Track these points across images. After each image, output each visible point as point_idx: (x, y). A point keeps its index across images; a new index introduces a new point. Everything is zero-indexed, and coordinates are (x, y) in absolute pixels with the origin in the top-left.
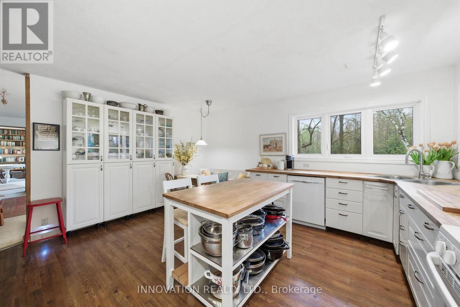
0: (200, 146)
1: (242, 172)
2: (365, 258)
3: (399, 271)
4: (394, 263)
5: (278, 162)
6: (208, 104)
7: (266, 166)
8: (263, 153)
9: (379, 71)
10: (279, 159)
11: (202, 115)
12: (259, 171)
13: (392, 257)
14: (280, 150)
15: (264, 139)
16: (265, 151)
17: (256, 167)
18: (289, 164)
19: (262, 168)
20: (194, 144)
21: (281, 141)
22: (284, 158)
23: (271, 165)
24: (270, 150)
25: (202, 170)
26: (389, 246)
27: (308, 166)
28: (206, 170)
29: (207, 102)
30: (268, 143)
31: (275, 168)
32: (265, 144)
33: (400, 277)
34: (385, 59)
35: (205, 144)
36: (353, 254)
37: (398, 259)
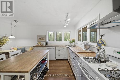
0: (11, 38)
1: (31, 47)
2: (64, 64)
3: (69, 65)
4: (68, 63)
5: (43, 43)
6: (15, 22)
7: (40, 45)
8: (38, 41)
9: (66, 24)
10: (44, 42)
11: (12, 26)
12: (37, 46)
13: (68, 62)
14: (44, 40)
15: (39, 37)
16: (39, 40)
17: (36, 45)
18: (46, 44)
19: (38, 45)
20: (8, 37)
21: (44, 37)
22: (45, 42)
23: (41, 44)
24: (41, 40)
25: (12, 47)
26: (67, 60)
27: (51, 44)
28: (14, 47)
29: (15, 21)
30: (40, 38)
31: (42, 45)
32: (39, 38)
33: (69, 66)
34: (68, 22)
35: (14, 37)
36: (62, 64)
37: (69, 62)
